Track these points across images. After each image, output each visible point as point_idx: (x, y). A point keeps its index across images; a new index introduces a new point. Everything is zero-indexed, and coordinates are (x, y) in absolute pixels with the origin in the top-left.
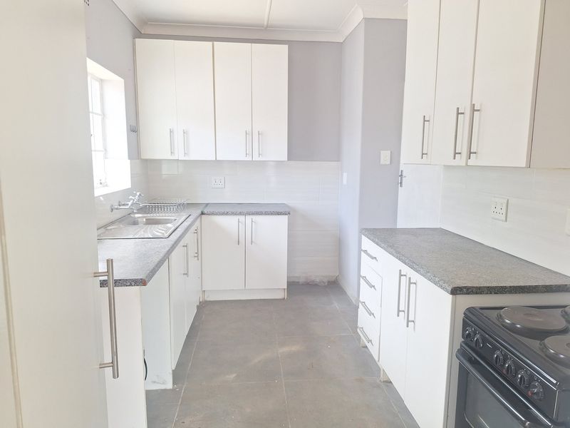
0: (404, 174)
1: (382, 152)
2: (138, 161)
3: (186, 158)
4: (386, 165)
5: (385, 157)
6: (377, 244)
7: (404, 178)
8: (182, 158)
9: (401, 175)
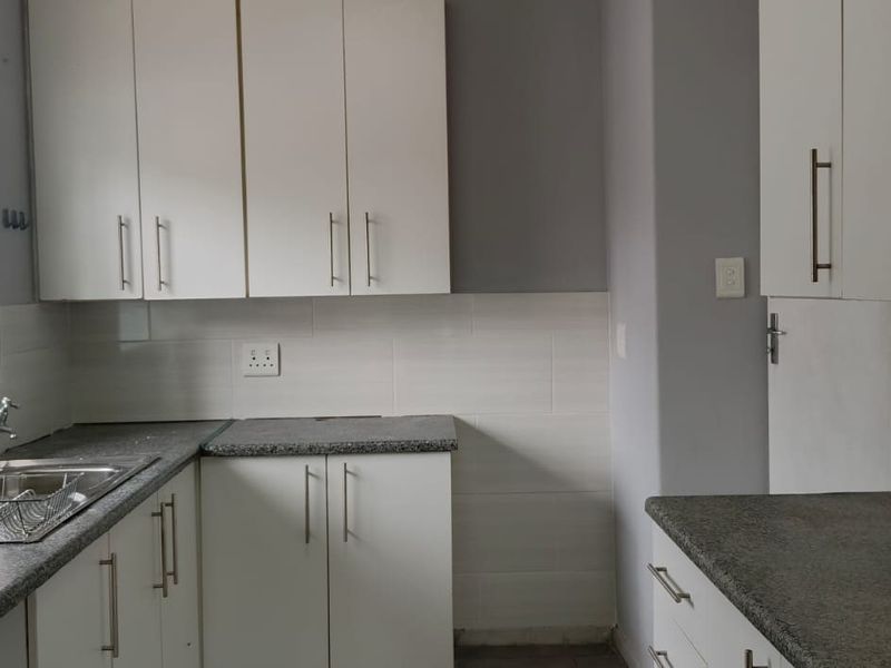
0: (781, 326)
1: (719, 261)
2: (33, 306)
3: (164, 295)
4: (729, 299)
5: (728, 276)
6: (688, 553)
7: (780, 338)
8: (153, 294)
9: (774, 329)
